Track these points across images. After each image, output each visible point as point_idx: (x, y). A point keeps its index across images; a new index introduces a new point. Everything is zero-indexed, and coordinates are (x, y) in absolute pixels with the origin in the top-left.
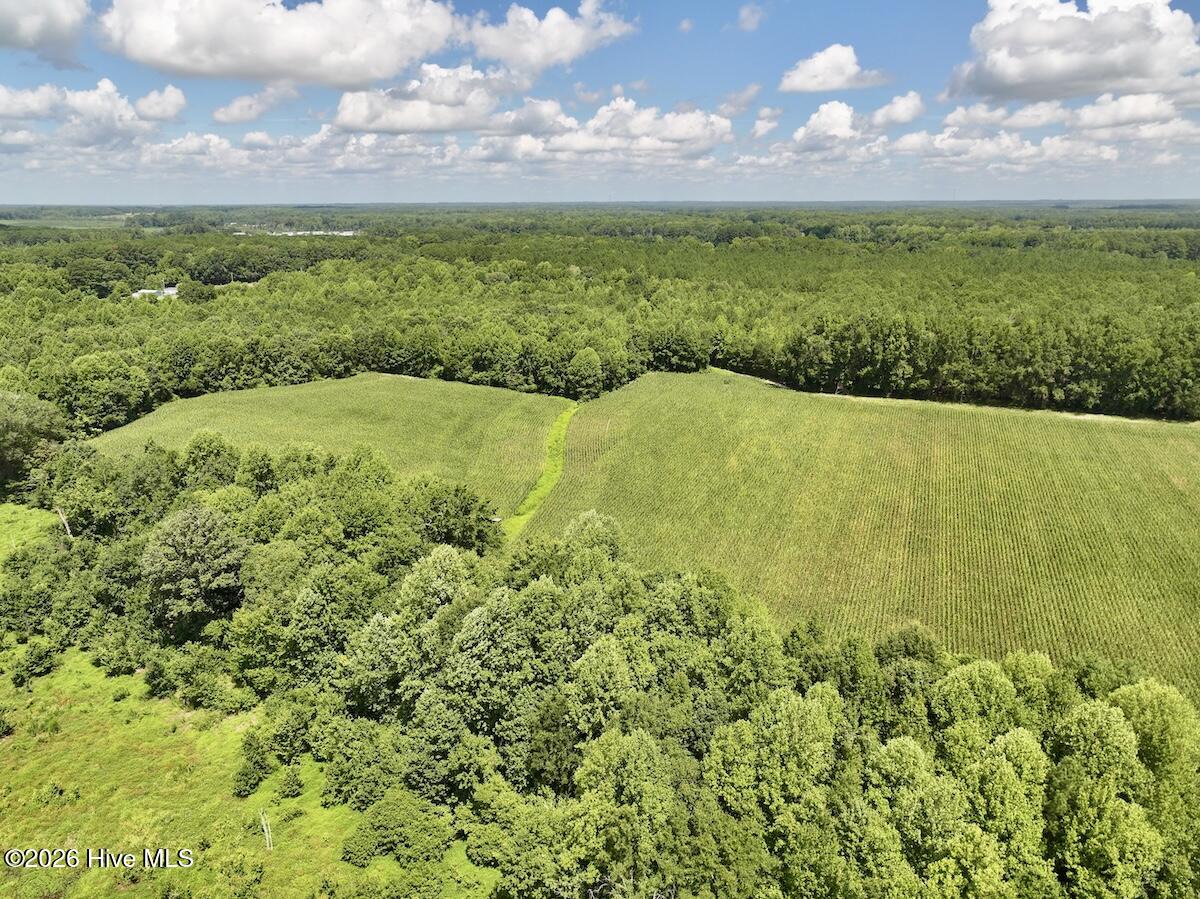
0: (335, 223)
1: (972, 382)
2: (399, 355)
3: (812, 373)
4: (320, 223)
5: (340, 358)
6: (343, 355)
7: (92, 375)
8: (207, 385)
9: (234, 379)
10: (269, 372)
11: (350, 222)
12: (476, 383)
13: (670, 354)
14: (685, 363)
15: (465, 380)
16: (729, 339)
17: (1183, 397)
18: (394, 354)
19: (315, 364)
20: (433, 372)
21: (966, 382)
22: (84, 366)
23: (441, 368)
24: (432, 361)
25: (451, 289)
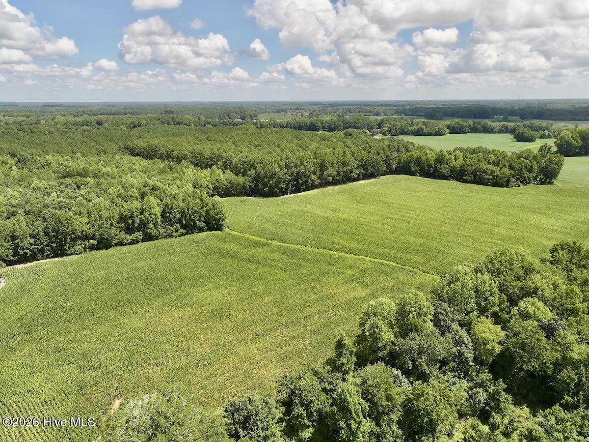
23: (93, 242)
24: (74, 239)
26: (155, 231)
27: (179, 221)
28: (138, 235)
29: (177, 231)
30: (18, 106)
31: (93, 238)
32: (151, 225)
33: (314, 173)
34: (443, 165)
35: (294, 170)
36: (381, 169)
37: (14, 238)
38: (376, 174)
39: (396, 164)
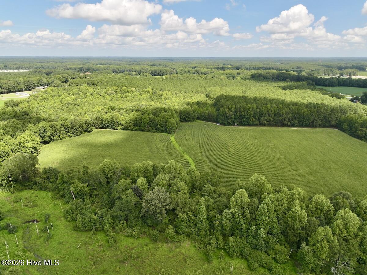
0: (9, 67)
1: (269, 121)
2: (106, 123)
4: (3, 67)
5: (90, 126)
6: (91, 125)
7: (26, 142)
8: (51, 139)
9: (59, 136)
10: (69, 133)
11: (15, 66)
12: (135, 130)
13: (186, 117)
14: (190, 119)
15: (132, 130)
16: (199, 112)
17: (316, 122)
18: (104, 123)
19: (83, 129)
20: (119, 128)
21: (268, 121)
22: (23, 139)
23: (123, 127)
24: (119, 124)
25: (99, 97)
26: (144, 128)
27: (155, 126)
28: (138, 128)
29: (153, 130)
31: (123, 125)
32: (143, 125)
33: (254, 117)
34: (362, 129)
35: (238, 113)
36: (315, 123)
37: (102, 120)
38: (312, 125)
39: (336, 122)
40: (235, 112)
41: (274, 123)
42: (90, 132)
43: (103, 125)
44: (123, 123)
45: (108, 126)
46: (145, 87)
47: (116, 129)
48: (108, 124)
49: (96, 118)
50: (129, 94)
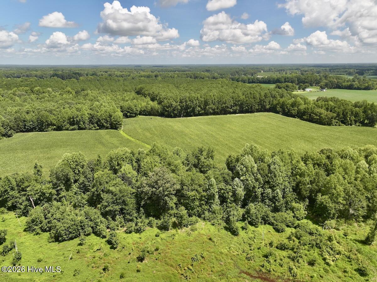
2: (30, 125)
3: (175, 112)
5: (9, 129)
12: (73, 130)
13: (127, 113)
14: (132, 115)
15: (67, 129)
18: (28, 124)
20: (50, 129)
23: (55, 127)
24: (48, 125)
25: (5, 100)
26: (83, 126)
27: (97, 123)
28: (76, 126)
29: (95, 127)
30: (140, 66)
31: (55, 125)
32: (82, 123)
33: (199, 106)
34: (294, 108)
35: (184, 104)
36: (253, 108)
37: (24, 121)
38: (250, 111)
39: (270, 106)
40: (181, 102)
41: (219, 111)
42: (9, 136)
43: (27, 127)
44: (55, 122)
45: (33, 128)
46: (61, 88)
47: (46, 131)
48: (33, 125)
49: (15, 119)
50: (47, 95)
